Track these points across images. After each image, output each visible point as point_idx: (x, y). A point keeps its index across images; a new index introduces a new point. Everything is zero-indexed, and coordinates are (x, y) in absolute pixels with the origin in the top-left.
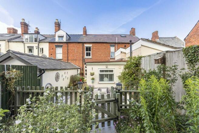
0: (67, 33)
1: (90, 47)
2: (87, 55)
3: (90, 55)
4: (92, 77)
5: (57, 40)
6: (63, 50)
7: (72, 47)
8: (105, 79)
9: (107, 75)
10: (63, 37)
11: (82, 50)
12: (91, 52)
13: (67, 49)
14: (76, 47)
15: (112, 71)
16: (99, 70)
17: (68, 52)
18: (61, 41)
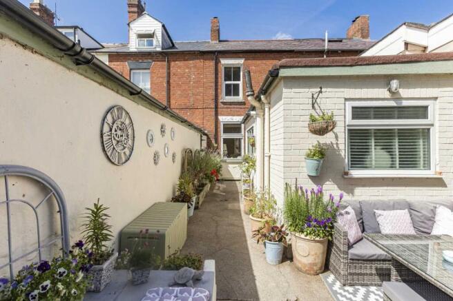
0: (163, 26)
1: (239, 68)
2: (228, 93)
3: (237, 94)
4: (314, 141)
5: (134, 45)
6: (152, 78)
7: (180, 67)
8: (376, 153)
9: (385, 136)
10: (151, 36)
11: (214, 76)
12: (240, 83)
13: (166, 75)
14: (195, 67)
15: (421, 112)
16: (349, 105)
17: (168, 82)
18: (146, 48)
